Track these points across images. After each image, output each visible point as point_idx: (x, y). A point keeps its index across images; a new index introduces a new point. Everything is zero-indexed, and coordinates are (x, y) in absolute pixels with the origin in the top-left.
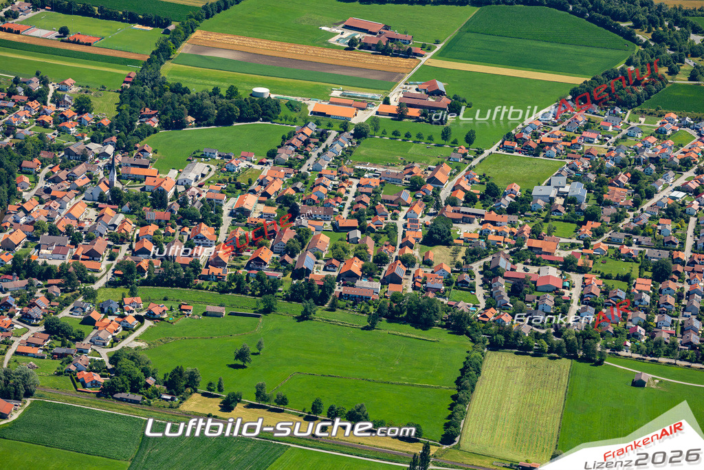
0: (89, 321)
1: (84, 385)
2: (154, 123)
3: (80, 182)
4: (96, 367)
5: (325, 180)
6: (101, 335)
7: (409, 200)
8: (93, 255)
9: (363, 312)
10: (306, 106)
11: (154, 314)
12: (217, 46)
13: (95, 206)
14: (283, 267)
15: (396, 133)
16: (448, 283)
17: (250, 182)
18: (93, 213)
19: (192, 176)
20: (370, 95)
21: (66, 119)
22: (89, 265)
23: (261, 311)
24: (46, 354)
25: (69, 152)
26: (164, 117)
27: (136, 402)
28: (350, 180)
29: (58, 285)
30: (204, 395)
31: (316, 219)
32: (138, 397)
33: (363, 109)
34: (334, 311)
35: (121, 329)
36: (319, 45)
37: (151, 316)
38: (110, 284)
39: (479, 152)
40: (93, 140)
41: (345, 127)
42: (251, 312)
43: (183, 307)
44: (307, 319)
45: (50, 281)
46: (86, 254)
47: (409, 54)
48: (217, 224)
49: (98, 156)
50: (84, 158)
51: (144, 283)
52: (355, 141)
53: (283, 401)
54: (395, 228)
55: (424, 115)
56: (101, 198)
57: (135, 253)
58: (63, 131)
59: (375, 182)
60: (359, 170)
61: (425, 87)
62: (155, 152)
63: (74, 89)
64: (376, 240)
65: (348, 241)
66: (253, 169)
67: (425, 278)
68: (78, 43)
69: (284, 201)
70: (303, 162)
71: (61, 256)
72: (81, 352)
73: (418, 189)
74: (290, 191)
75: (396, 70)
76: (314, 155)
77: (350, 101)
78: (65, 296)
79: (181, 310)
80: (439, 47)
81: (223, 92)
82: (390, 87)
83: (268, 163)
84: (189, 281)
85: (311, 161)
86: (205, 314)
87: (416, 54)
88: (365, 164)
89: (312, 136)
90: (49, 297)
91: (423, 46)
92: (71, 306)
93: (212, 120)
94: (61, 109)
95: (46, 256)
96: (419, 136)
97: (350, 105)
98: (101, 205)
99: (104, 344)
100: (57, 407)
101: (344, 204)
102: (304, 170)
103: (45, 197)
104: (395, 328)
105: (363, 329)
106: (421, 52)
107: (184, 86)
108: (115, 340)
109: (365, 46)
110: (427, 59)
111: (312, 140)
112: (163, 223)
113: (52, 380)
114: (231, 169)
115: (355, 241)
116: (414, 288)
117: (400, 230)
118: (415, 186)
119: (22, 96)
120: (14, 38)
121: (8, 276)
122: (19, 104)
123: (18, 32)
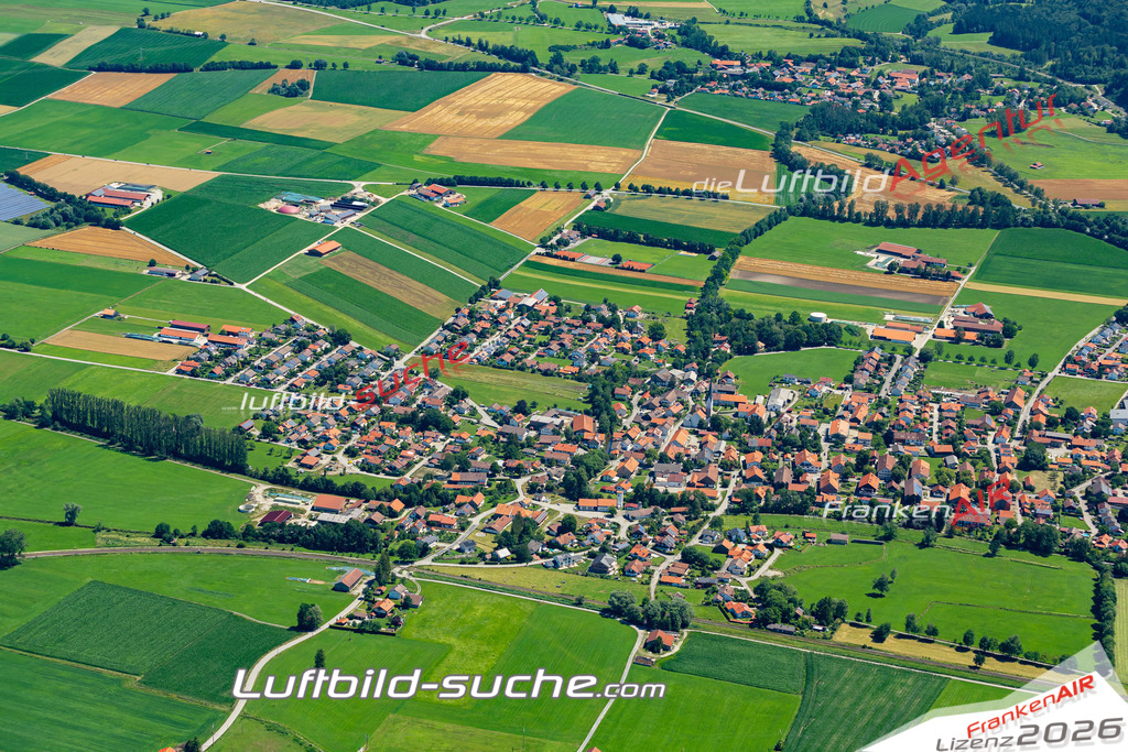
0: (720, 550)
1: (735, 616)
2: (727, 349)
3: (676, 409)
4: (741, 597)
5: (908, 406)
6: (738, 564)
7: (993, 424)
8: (707, 482)
9: (980, 539)
10: (865, 330)
11: (782, 542)
12: (762, 271)
13: (695, 433)
14: (891, 494)
15: (959, 357)
16: (1055, 509)
17: (836, 408)
18: (694, 440)
19: (780, 402)
20: (922, 319)
21: (643, 346)
22: (707, 492)
23: (881, 538)
24: (689, 584)
25: (655, 379)
26: (734, 342)
27: (790, 633)
28: (931, 404)
29: (683, 513)
30: (852, 625)
31: (909, 444)
32: (792, 628)
33: (919, 333)
34: (952, 537)
35: (753, 557)
36: (859, 269)
37: (778, 544)
38: (730, 511)
39: (1043, 376)
40: (675, 366)
41: (909, 351)
42: (872, 539)
43: (807, 535)
44: (928, 546)
45: (673, 510)
46: (701, 482)
47: (947, 277)
48: (818, 451)
49: (682, 382)
50: (672, 385)
51: (763, 510)
52: (922, 365)
53: (933, 632)
54: (989, 452)
55: (981, 338)
56: (701, 425)
57: (745, 480)
58: (643, 357)
59: (956, 407)
60: (937, 394)
61: (973, 310)
62: (736, 377)
63: (641, 316)
64: (974, 464)
65: (946, 466)
66: (834, 395)
67: (1032, 504)
68: (632, 270)
69: (875, 427)
70: (879, 386)
71: (677, 484)
72: (722, 581)
73: (999, 413)
74: (878, 417)
75: (939, 293)
76: (888, 378)
77: (908, 326)
78: (691, 524)
79: (805, 538)
80: (973, 270)
81: (786, 317)
82: (938, 311)
83: (847, 388)
84: (806, 508)
85: (887, 385)
86: (829, 542)
87: (953, 277)
88: (939, 388)
89: (880, 361)
90: (677, 525)
91: (958, 269)
92: (699, 534)
93: (781, 345)
94: (635, 335)
95: (662, 484)
96: (983, 360)
97: (907, 329)
98: (701, 432)
99: (742, 573)
100: (714, 639)
101: (931, 429)
102: (883, 394)
103: (645, 424)
104: (1014, 554)
105: (984, 556)
106: (959, 276)
107: (747, 312)
108: (752, 570)
109: (904, 270)
110: (965, 282)
111: (882, 365)
112: (765, 449)
113: (702, 610)
114: (814, 394)
115: (953, 466)
116: (1024, 514)
117: (993, 455)
118: (995, 410)
119: (595, 323)
120: (571, 265)
121: (632, 505)
122: (595, 331)
123: (573, 260)
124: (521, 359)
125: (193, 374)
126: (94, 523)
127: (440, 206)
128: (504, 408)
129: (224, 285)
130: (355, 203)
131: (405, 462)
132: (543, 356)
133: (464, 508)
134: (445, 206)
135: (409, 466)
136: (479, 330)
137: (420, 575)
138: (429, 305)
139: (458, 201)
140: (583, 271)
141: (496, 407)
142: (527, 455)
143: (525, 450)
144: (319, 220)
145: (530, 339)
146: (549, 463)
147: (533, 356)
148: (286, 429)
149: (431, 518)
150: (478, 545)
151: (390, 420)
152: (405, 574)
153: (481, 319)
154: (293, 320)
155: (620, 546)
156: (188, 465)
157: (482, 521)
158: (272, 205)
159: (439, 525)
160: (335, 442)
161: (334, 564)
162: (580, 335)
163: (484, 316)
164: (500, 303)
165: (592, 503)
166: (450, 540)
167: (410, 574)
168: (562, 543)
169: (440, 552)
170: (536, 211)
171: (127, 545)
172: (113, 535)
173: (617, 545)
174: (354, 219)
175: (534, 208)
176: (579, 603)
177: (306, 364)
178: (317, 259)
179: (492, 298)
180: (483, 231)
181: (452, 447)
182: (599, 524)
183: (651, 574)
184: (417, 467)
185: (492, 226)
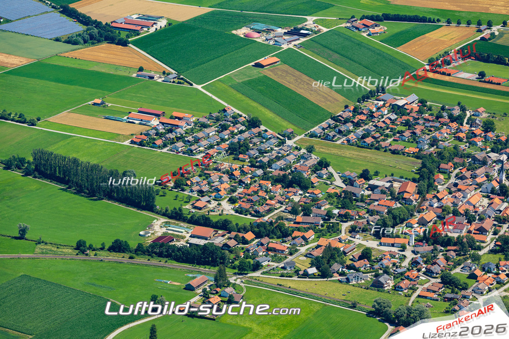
0: (473, 276)
3: (479, 180)
6: (480, 286)
8: (482, 231)
13: (488, 197)
18: (486, 202)
21: (475, 136)
22: (477, 237)
24: (439, 298)
25: (474, 159)
29: (455, 251)
35: (495, 283)
38: (492, 251)
40: (493, 151)
45: (449, 248)
46: (477, 230)
49: (495, 162)
50: (484, 163)
56: (493, 191)
58: (472, 144)
63: (484, 115)
68: (491, 83)
71: (459, 231)
72: (465, 297)
78: (459, 258)
90: (447, 259)
92: (462, 266)
94: (473, 129)
95: (448, 230)
98: (492, 196)
99: (482, 293)
103: (453, 189)
108: (490, 290)
113: (441, 316)
119: (446, 119)
120: (447, 78)
121: (420, 243)
122: (443, 124)
123: (449, 75)
124: (379, 142)
125: (141, 144)
126: (37, 238)
127: (365, 35)
128: (352, 175)
129: (186, 85)
130: (302, 31)
131: (267, 208)
132: (397, 141)
133: (296, 240)
134: (369, 35)
135: (270, 211)
136: (356, 120)
137: (248, 282)
138: (329, 103)
139: (379, 31)
140: (454, 83)
141: (347, 173)
142: (358, 207)
143: (358, 204)
144: (272, 43)
145: (392, 129)
146: (371, 213)
147: (390, 140)
148: (192, 183)
149: (271, 245)
150: (297, 265)
151: (268, 179)
152: (238, 281)
153: (362, 113)
154: (225, 111)
155: (399, 270)
156: (116, 204)
157: (307, 250)
158: (241, 32)
159: (274, 250)
160: (222, 193)
161: (192, 272)
162: (431, 127)
163: (364, 112)
164: (381, 103)
165: (391, 241)
166: (279, 260)
167: (242, 282)
168: (357, 266)
169: (269, 268)
170: (436, 40)
171: (55, 253)
172: (49, 247)
173: (398, 270)
174: (297, 42)
175: (434, 38)
176: (354, 306)
177: (223, 140)
178: (260, 69)
179: (377, 100)
180: (389, 52)
181: (304, 200)
182: (391, 255)
183: (414, 290)
184: (276, 212)
185: (398, 50)
